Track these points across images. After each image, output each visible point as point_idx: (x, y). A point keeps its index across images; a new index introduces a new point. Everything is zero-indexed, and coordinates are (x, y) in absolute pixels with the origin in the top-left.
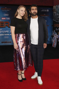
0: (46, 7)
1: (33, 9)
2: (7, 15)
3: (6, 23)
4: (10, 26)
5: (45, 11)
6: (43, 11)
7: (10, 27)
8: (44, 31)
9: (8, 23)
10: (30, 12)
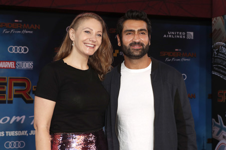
0: (185, 22)
1: (131, 32)
2: (22, 50)
3: (15, 85)
4: (31, 95)
5: (181, 35)
6: (170, 35)
7: (32, 102)
8: (178, 122)
9: (24, 85)
10: (119, 40)
